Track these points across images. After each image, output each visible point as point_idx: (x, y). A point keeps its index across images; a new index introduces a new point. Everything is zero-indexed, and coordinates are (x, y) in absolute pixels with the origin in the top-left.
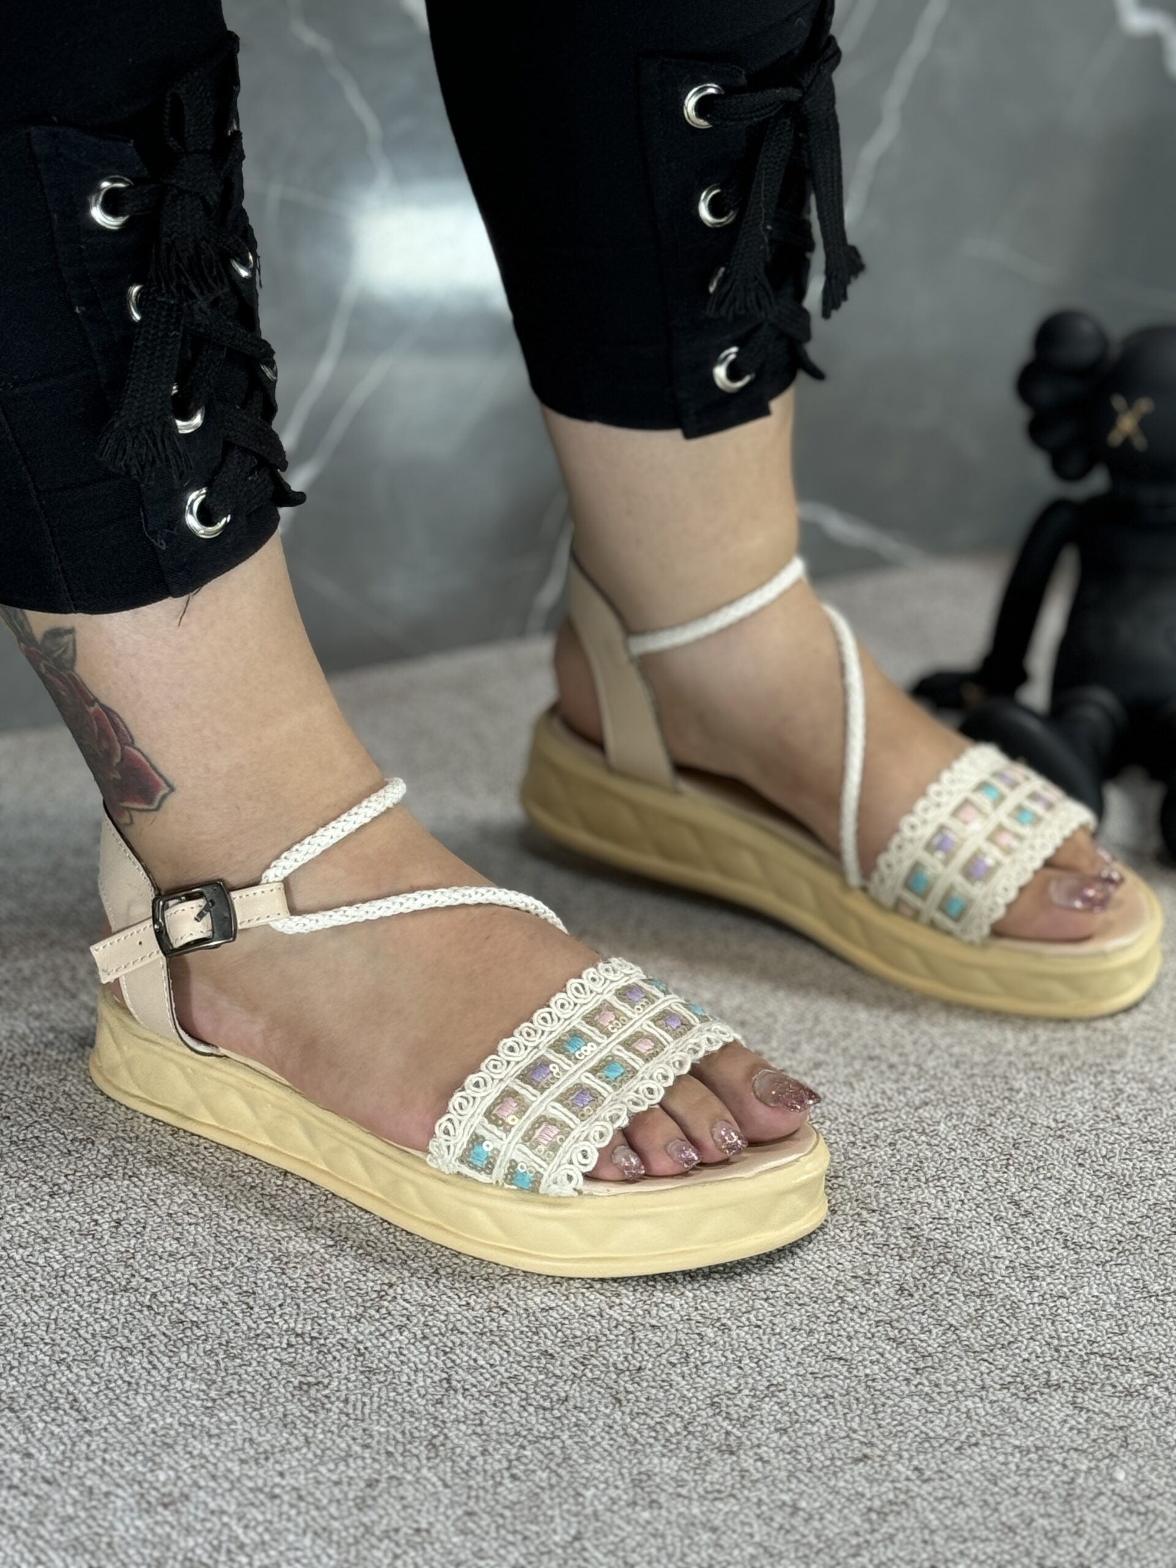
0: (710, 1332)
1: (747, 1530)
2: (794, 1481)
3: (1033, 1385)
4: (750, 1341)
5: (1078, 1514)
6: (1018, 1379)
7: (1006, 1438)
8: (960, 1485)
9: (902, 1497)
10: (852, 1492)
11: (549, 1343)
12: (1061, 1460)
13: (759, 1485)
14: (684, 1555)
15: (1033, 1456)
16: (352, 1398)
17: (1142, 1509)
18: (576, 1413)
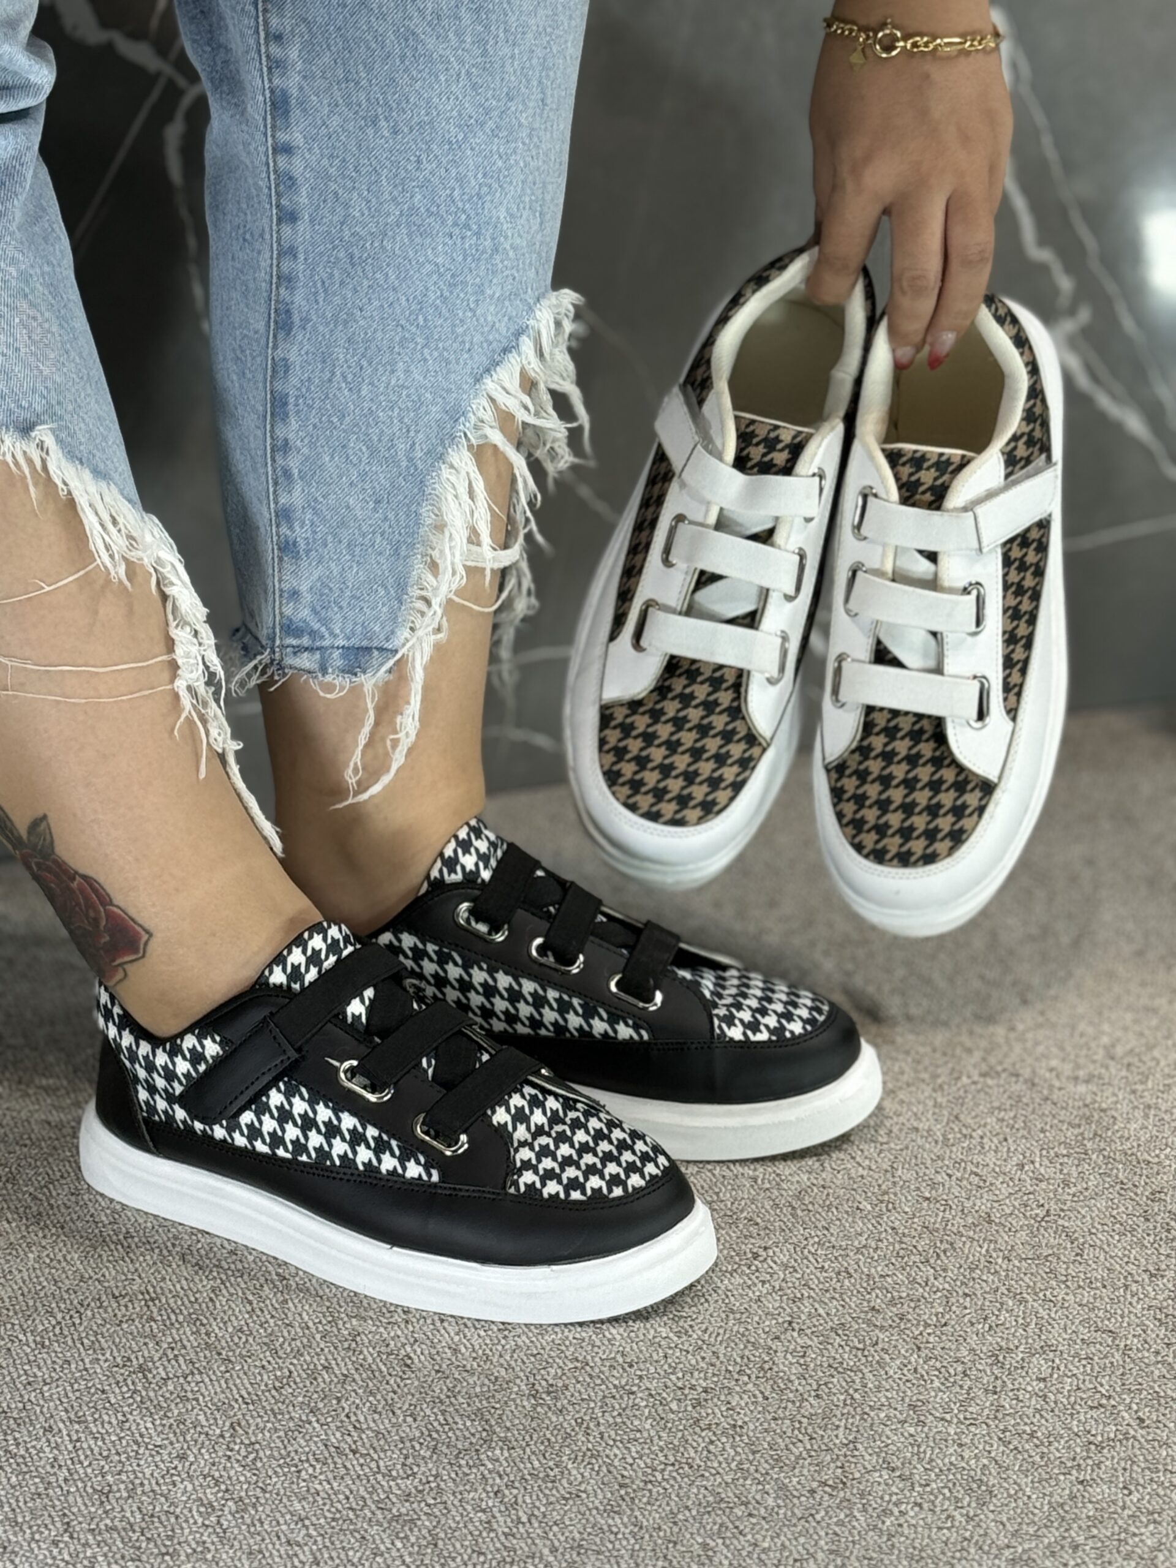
0: (1010, 1303)
4: (1041, 1310)
11: (879, 1301)
13: (1008, 1418)
16: (711, 1329)
18: (882, 1354)
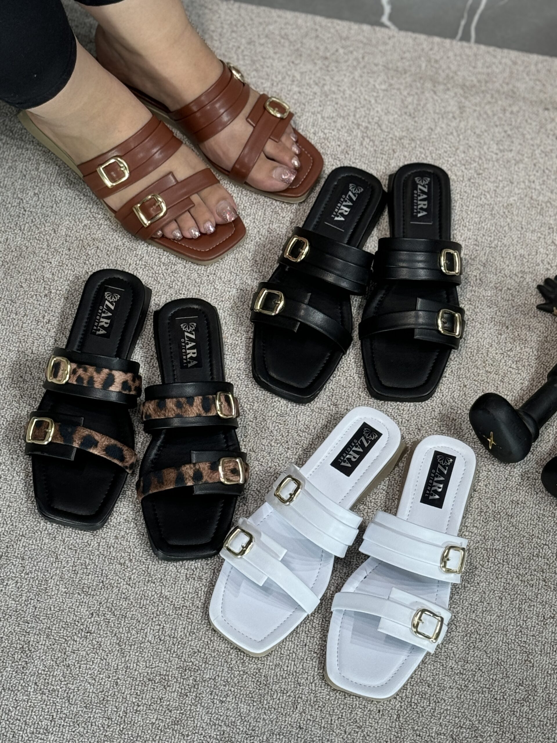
1: (65, 565)
2: (97, 557)
3: (195, 575)
5: (146, 627)
6: (195, 570)
7: (163, 587)
8: (133, 593)
9: (115, 584)
10: (106, 573)
12: (166, 606)
14: (41, 561)
15: (161, 599)
17: (162, 639)
